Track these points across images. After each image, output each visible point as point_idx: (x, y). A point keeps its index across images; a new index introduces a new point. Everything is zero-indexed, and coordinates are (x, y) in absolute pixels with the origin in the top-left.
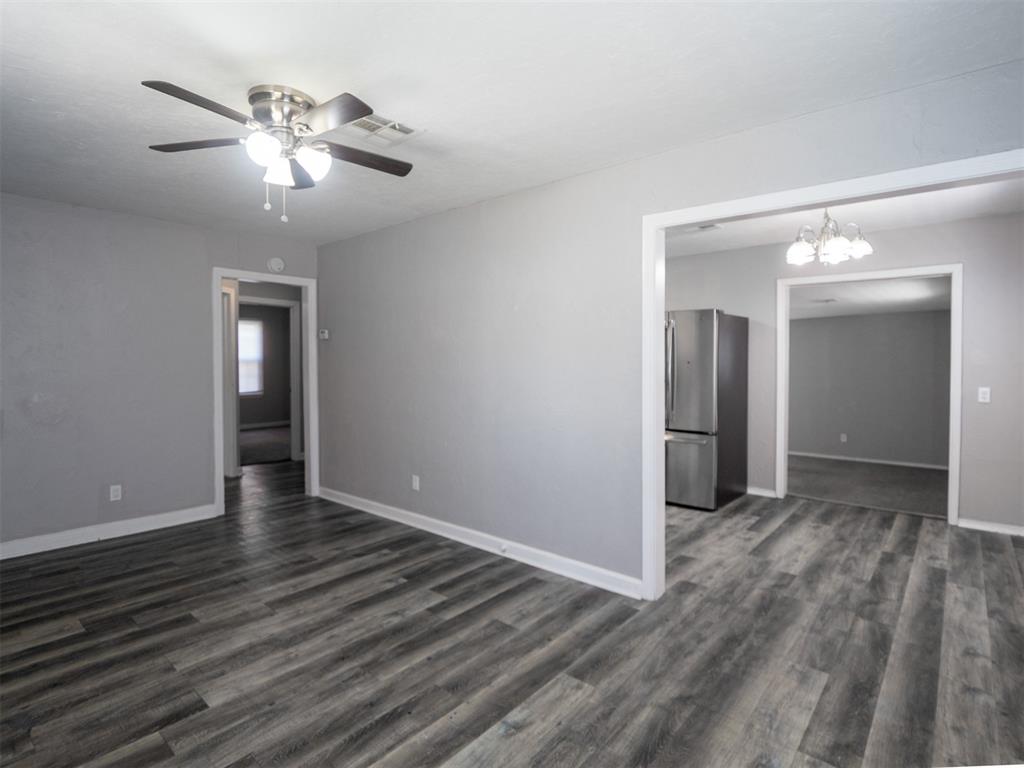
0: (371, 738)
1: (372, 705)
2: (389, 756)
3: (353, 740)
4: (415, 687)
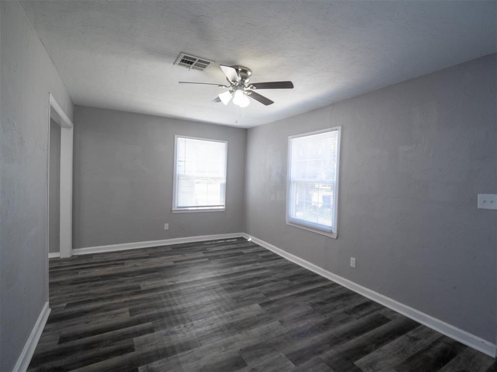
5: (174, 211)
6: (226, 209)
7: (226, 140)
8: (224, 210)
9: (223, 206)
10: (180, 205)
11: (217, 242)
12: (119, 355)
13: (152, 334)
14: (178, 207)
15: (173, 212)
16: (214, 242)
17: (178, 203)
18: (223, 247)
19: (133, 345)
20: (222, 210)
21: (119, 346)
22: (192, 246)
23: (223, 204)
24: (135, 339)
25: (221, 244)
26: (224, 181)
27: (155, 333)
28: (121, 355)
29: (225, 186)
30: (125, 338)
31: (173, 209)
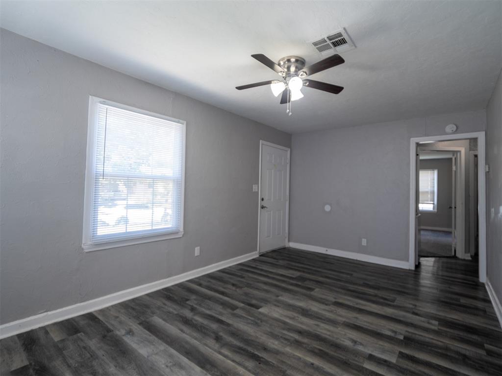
0: (242, 354)
1: (265, 349)
2: (229, 361)
3: (240, 348)
4: (283, 362)
12: (416, 358)
13: (374, 354)
19: (399, 357)
21: (414, 366)
24: (393, 360)
27: (370, 352)
28: (414, 357)
30: (403, 369)
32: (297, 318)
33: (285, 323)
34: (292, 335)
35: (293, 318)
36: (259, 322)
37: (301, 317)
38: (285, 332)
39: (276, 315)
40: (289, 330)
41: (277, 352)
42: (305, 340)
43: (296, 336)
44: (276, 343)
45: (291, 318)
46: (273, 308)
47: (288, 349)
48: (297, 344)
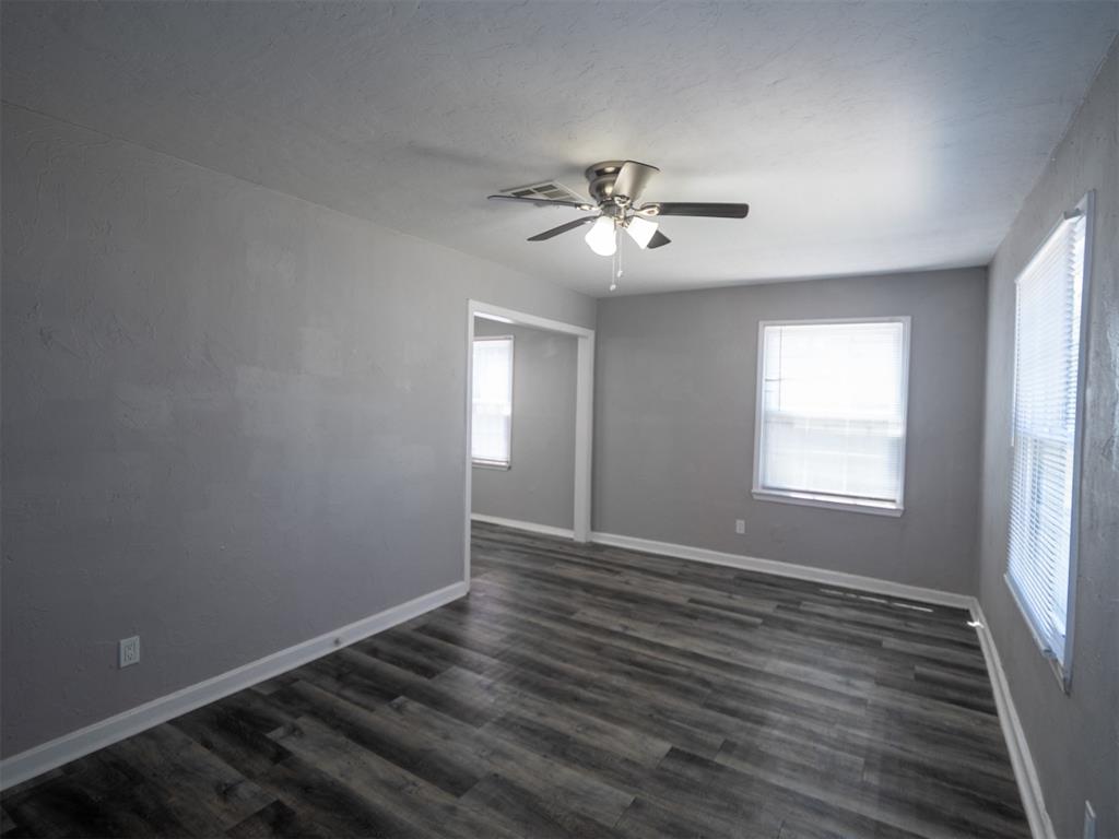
5: (756, 494)
6: (904, 512)
7: (906, 315)
8: (899, 515)
9: (893, 501)
10: (770, 483)
11: (863, 598)
14: (764, 488)
15: (756, 497)
16: (853, 596)
17: (764, 477)
18: (853, 613)
20: (894, 515)
22: (779, 586)
23: (898, 495)
25: (872, 608)
26: (898, 431)
29: (903, 443)
31: (754, 490)
32: (580, 729)
33: (605, 716)
34: (592, 695)
35: (589, 727)
36: (656, 716)
37: (571, 732)
38: (602, 699)
39: (627, 733)
40: (596, 703)
41: (611, 671)
42: (569, 687)
43: (582, 692)
44: (614, 682)
45: (595, 728)
46: (636, 755)
47: (595, 675)
48: (582, 683)
